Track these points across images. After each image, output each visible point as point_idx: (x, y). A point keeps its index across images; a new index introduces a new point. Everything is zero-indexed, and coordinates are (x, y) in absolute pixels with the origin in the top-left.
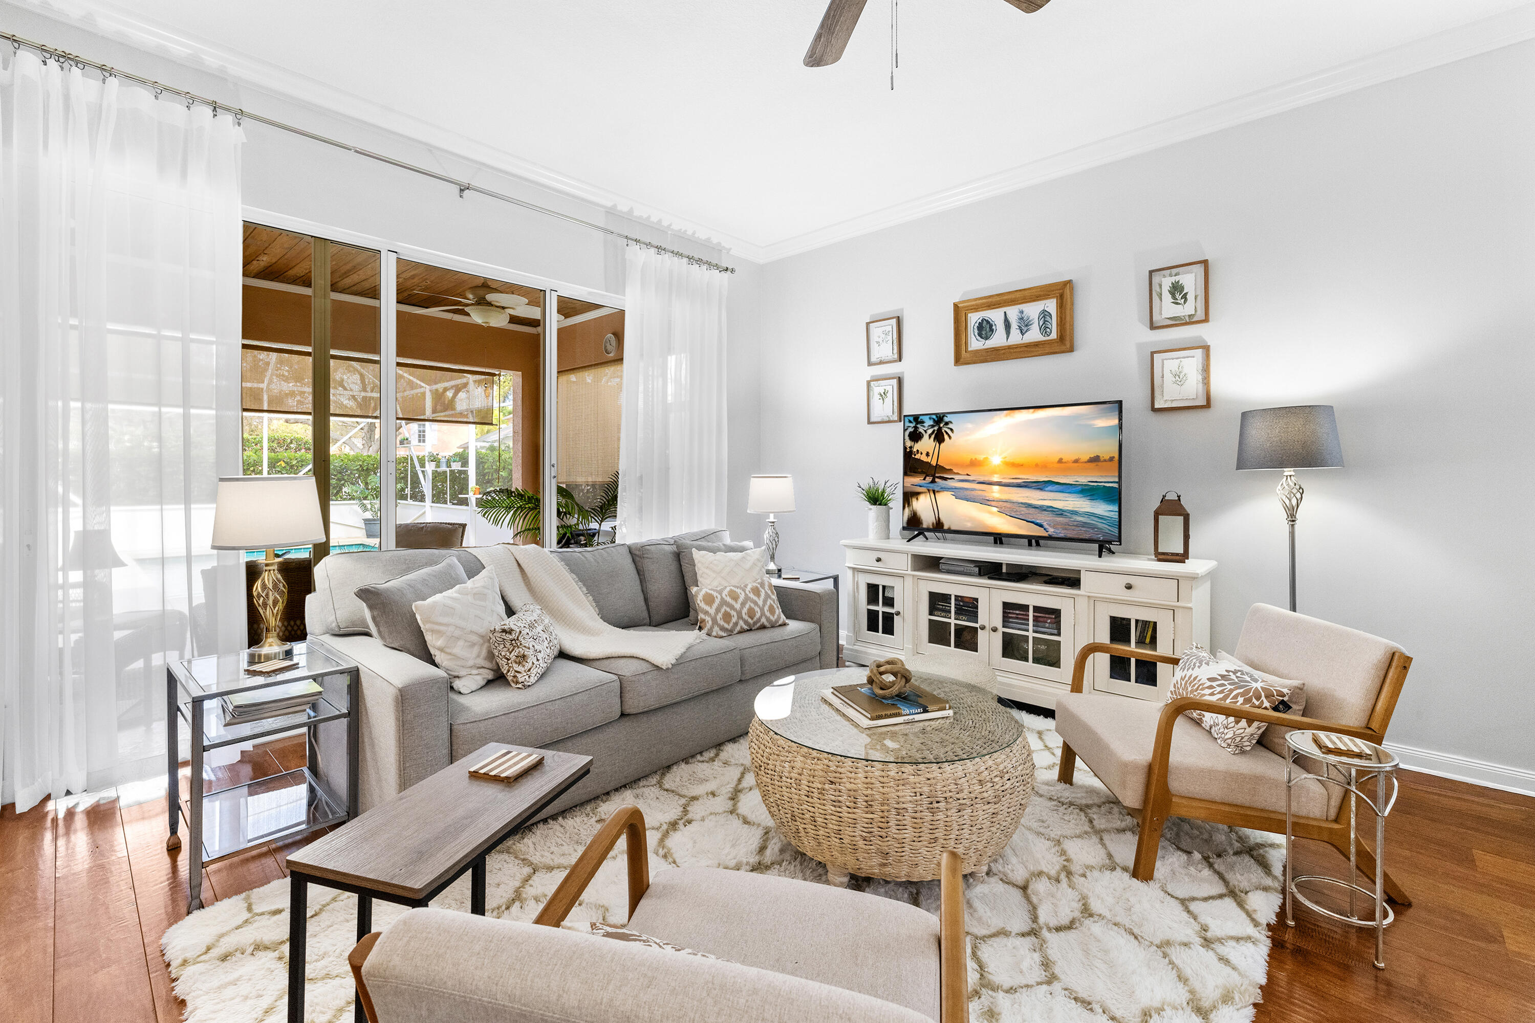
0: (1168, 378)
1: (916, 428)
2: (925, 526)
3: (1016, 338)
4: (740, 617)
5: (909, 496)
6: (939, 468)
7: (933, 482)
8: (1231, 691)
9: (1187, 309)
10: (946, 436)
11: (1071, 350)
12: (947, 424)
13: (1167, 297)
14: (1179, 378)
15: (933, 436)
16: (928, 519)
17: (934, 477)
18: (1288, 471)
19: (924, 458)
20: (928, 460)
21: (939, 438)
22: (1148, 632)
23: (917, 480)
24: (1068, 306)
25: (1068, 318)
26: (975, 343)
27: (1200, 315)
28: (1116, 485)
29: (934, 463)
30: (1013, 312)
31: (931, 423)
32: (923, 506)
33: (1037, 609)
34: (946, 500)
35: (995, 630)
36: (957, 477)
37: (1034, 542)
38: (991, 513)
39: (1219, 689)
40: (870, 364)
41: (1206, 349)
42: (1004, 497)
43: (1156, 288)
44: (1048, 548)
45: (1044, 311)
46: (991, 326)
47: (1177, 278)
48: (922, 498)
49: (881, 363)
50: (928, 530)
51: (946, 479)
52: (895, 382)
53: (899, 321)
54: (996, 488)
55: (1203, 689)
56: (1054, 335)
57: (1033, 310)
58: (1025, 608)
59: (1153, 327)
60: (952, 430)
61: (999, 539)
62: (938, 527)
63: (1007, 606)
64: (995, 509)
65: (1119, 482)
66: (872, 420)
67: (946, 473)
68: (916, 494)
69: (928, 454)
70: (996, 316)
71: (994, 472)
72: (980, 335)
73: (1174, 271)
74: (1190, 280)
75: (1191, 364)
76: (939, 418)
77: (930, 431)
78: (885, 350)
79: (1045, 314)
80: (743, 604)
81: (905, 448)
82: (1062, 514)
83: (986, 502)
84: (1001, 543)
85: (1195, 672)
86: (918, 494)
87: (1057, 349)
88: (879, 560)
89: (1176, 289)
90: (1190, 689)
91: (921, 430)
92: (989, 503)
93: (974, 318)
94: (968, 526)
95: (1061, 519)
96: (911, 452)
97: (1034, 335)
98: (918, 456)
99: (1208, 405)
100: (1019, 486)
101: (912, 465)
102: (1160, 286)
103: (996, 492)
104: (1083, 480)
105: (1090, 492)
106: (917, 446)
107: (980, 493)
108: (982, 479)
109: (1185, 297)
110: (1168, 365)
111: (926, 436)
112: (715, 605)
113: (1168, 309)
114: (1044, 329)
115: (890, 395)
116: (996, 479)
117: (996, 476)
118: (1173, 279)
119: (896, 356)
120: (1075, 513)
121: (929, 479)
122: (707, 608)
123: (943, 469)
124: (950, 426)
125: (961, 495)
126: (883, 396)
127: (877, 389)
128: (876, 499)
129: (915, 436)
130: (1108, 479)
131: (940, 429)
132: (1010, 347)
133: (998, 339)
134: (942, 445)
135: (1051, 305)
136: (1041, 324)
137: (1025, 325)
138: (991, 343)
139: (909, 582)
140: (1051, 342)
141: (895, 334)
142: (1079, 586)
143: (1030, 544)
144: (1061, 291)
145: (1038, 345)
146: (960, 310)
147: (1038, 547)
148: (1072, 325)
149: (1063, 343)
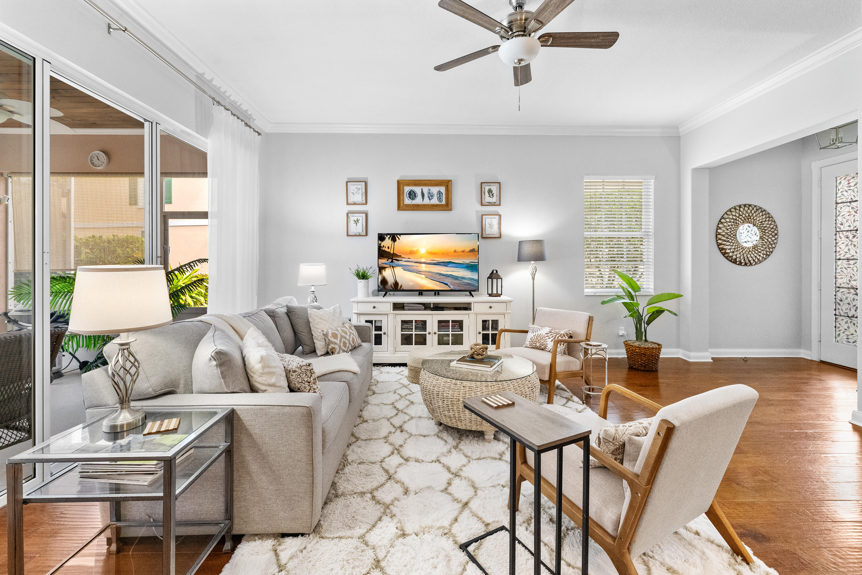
0: (487, 225)
2: (390, 287)
3: (426, 201)
6: (395, 255)
8: (556, 336)
9: (494, 200)
11: (451, 210)
12: (398, 237)
13: (487, 194)
14: (491, 226)
15: (391, 239)
16: (391, 282)
18: (533, 262)
20: (390, 251)
21: (394, 240)
24: (450, 191)
25: (450, 196)
26: (407, 201)
27: (498, 203)
29: (392, 253)
30: (426, 189)
32: (388, 273)
34: (398, 271)
35: (435, 333)
36: (403, 259)
38: (421, 278)
39: (551, 336)
40: (348, 204)
41: (500, 216)
43: (483, 190)
45: (439, 191)
46: (415, 194)
48: (387, 270)
49: (354, 204)
50: (390, 290)
52: (364, 215)
53: (366, 183)
55: (545, 337)
56: (444, 202)
57: (435, 190)
58: (448, 321)
59: (482, 205)
60: (400, 239)
61: (421, 292)
63: (440, 322)
66: (349, 234)
67: (398, 258)
68: (385, 268)
69: (389, 248)
70: (418, 190)
71: (422, 258)
72: (410, 197)
73: (489, 184)
74: (494, 189)
75: (495, 221)
76: (393, 235)
78: (358, 198)
79: (440, 193)
81: (379, 245)
82: (457, 279)
84: (422, 295)
85: (539, 333)
87: (445, 209)
88: (374, 307)
89: (490, 191)
90: (539, 339)
93: (407, 189)
95: (457, 281)
97: (435, 201)
98: (384, 249)
99: (500, 237)
101: (382, 253)
102: (485, 189)
106: (384, 244)
109: (493, 195)
110: (488, 220)
111: (388, 239)
113: (487, 199)
114: (440, 199)
115: (360, 221)
118: (489, 187)
119: (364, 202)
121: (390, 260)
122: (335, 341)
126: (357, 222)
127: (353, 218)
128: (363, 276)
129: (383, 239)
132: (424, 205)
133: (418, 201)
135: (443, 189)
136: (438, 196)
137: (431, 196)
138: (415, 202)
139: (391, 317)
140: (442, 205)
141: (364, 190)
142: (470, 309)
143: (435, 294)
144: (447, 184)
145: (436, 206)
146: (401, 184)
147: (438, 294)
148: (451, 199)
149: (447, 206)
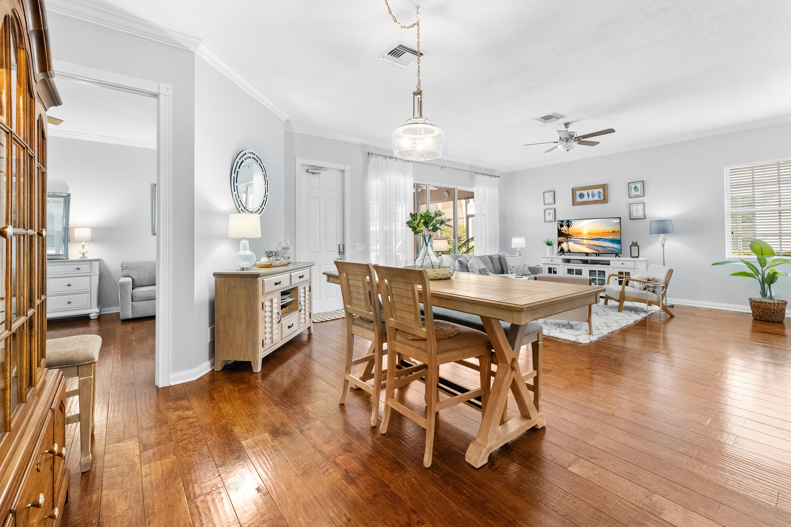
0: (634, 211)
1: (562, 223)
2: (565, 251)
3: (591, 199)
4: (521, 272)
5: (560, 243)
6: (569, 235)
7: (567, 239)
9: (639, 193)
10: (571, 226)
11: (607, 202)
12: (570, 222)
13: (633, 190)
14: (637, 211)
16: (566, 249)
17: (567, 237)
18: (662, 235)
19: (564, 232)
20: (566, 232)
21: (568, 226)
22: (628, 274)
23: (562, 238)
24: (606, 191)
25: (606, 194)
26: (579, 200)
27: (642, 195)
29: (567, 233)
30: (590, 192)
31: (566, 222)
32: (564, 245)
33: (599, 271)
34: (571, 244)
35: (587, 277)
36: (574, 237)
37: (598, 255)
38: (584, 248)
40: (545, 204)
41: (644, 203)
42: (588, 243)
43: (630, 187)
44: (601, 256)
45: (599, 192)
46: (583, 195)
47: (636, 185)
48: (564, 243)
49: (548, 204)
50: (566, 252)
51: (571, 238)
52: (553, 210)
53: (554, 192)
54: (585, 240)
56: (602, 198)
57: (596, 191)
58: (595, 271)
59: (629, 197)
60: (572, 224)
61: (587, 254)
62: (569, 251)
63: (590, 271)
64: (585, 246)
65: (621, 238)
66: (546, 221)
69: (565, 231)
70: (585, 192)
71: (584, 236)
72: (580, 197)
73: (635, 183)
74: (639, 186)
75: (640, 207)
76: (568, 221)
77: (566, 224)
78: (550, 200)
80: (522, 269)
81: (558, 229)
83: (582, 244)
84: (588, 256)
86: (563, 242)
87: (603, 202)
88: (552, 261)
89: (636, 188)
91: (563, 224)
93: (578, 193)
94: (578, 251)
96: (560, 230)
97: (596, 198)
98: (562, 231)
99: (645, 218)
100: (592, 240)
101: (560, 234)
103: (585, 242)
104: (610, 238)
105: (612, 241)
106: (562, 229)
108: (581, 238)
109: (638, 190)
110: (634, 207)
111: (565, 226)
113: (633, 193)
114: (599, 196)
115: (551, 214)
116: (585, 238)
118: (635, 185)
119: (553, 202)
120: (608, 247)
121: (566, 238)
123: (570, 235)
125: (575, 242)
126: (550, 214)
127: (547, 212)
128: (549, 244)
129: (562, 226)
130: (617, 237)
131: (569, 223)
132: (589, 201)
133: (585, 199)
134: (569, 228)
135: (601, 190)
137: (593, 195)
138: (583, 200)
139: (561, 266)
140: (601, 200)
141: (553, 196)
142: (609, 264)
144: (604, 187)
145: (597, 201)
146: (574, 191)
147: (599, 256)
148: (607, 196)
149: (605, 200)
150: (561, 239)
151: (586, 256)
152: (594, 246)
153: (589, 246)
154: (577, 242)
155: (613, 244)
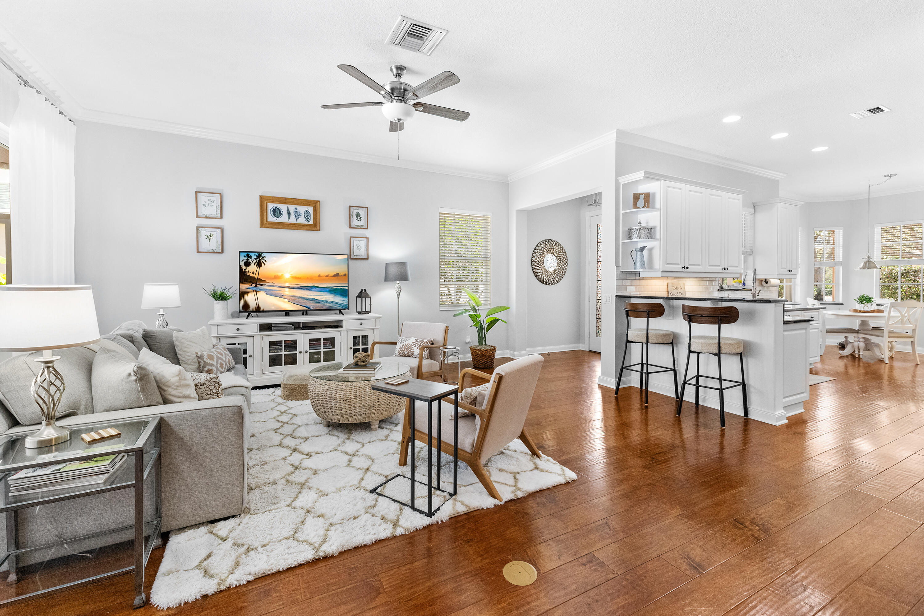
0: (356, 247)
1: (248, 260)
2: (251, 309)
3: (293, 220)
5: (242, 294)
6: (259, 280)
7: (256, 286)
8: (421, 344)
9: (361, 223)
10: (263, 264)
11: (319, 231)
12: (263, 257)
13: (355, 217)
14: (359, 248)
15: (256, 264)
17: (256, 284)
18: (398, 282)
19: (251, 275)
20: (253, 276)
21: (259, 265)
22: (366, 339)
23: (248, 286)
24: (318, 211)
25: (318, 217)
26: (271, 218)
27: (365, 226)
28: (346, 288)
29: (256, 277)
30: (292, 208)
31: (255, 257)
32: (250, 299)
33: (324, 339)
34: (262, 295)
35: (306, 352)
36: (267, 284)
37: (305, 313)
38: (284, 302)
39: (417, 344)
40: (198, 216)
41: (368, 239)
42: (291, 294)
43: (351, 213)
44: (312, 315)
45: (307, 211)
46: (280, 212)
47: (358, 211)
48: (250, 294)
49: (206, 217)
50: (253, 312)
51: (262, 285)
52: (219, 231)
53: (221, 196)
54: (287, 290)
55: (412, 346)
56: (312, 222)
57: (302, 209)
58: (319, 340)
59: (350, 227)
60: (265, 261)
61: (287, 313)
62: (258, 309)
63: (311, 340)
65: (348, 287)
66: (200, 250)
67: (262, 282)
68: (247, 293)
69: (253, 273)
70: (283, 208)
71: (286, 282)
72: (274, 215)
73: (357, 208)
74: (362, 212)
75: (363, 243)
76: (259, 255)
77: (255, 261)
78: (213, 211)
79: (307, 213)
81: (241, 270)
83: (282, 296)
84: (289, 315)
86: (248, 292)
87: (313, 229)
88: (238, 330)
89: (358, 215)
90: (407, 347)
91: (250, 261)
92: (283, 297)
93: (271, 206)
94: (273, 308)
96: (245, 272)
97: (302, 220)
98: (248, 274)
99: (368, 259)
100: (298, 288)
101: (244, 277)
102: (353, 213)
103: (287, 292)
104: (330, 285)
105: (334, 291)
106: (248, 269)
107: (279, 292)
108: (280, 285)
109: (360, 218)
110: (356, 242)
111: (253, 264)
112: (215, 360)
113: (355, 222)
114: (307, 218)
115: (214, 237)
116: (287, 285)
117: (287, 283)
119: (219, 216)
121: (254, 285)
122: (212, 362)
123: (261, 280)
124: (265, 259)
125: (270, 293)
126: (209, 237)
127: (204, 233)
128: (222, 297)
129: (247, 264)
130: (341, 285)
131: (260, 260)
132: (291, 224)
133: (284, 219)
134: (261, 268)
135: (311, 209)
136: (305, 216)
137: (297, 216)
138: (279, 220)
139: (257, 339)
140: (310, 225)
141: (219, 203)
142: (341, 327)
143: (303, 314)
144: (315, 204)
145: (304, 225)
146: (263, 200)
147: (307, 314)
148: (319, 220)
149: (315, 227)
150: (244, 286)
151: (286, 315)
152: (301, 300)
153: (292, 300)
154: (273, 292)
155: (335, 297)
